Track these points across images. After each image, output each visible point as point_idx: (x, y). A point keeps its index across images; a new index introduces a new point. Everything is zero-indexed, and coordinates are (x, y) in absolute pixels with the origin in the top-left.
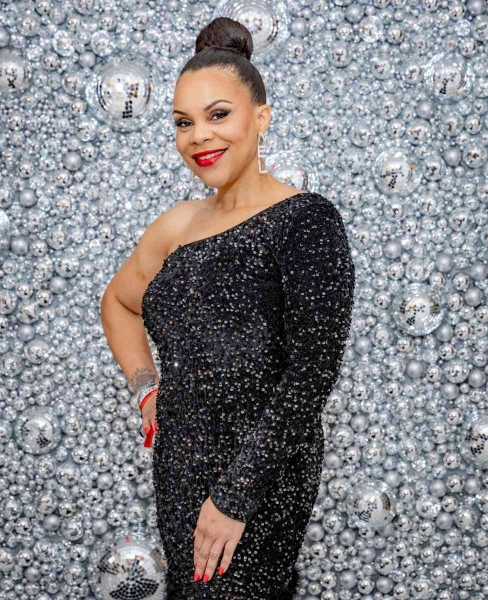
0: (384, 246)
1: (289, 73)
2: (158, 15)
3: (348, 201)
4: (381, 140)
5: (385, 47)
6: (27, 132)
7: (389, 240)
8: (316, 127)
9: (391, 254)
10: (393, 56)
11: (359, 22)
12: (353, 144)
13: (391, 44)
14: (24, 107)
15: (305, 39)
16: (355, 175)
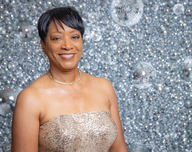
0: (185, 102)
1: (143, 29)
2: (88, 5)
3: (169, 83)
4: (183, 56)
5: (185, 17)
6: (33, 56)
7: (187, 99)
8: (155, 52)
9: (187, 105)
10: (188, 21)
11: (173, 6)
12: (171, 59)
13: (187, 16)
14: (32, 46)
15: (150, 14)
16: (172, 72)
